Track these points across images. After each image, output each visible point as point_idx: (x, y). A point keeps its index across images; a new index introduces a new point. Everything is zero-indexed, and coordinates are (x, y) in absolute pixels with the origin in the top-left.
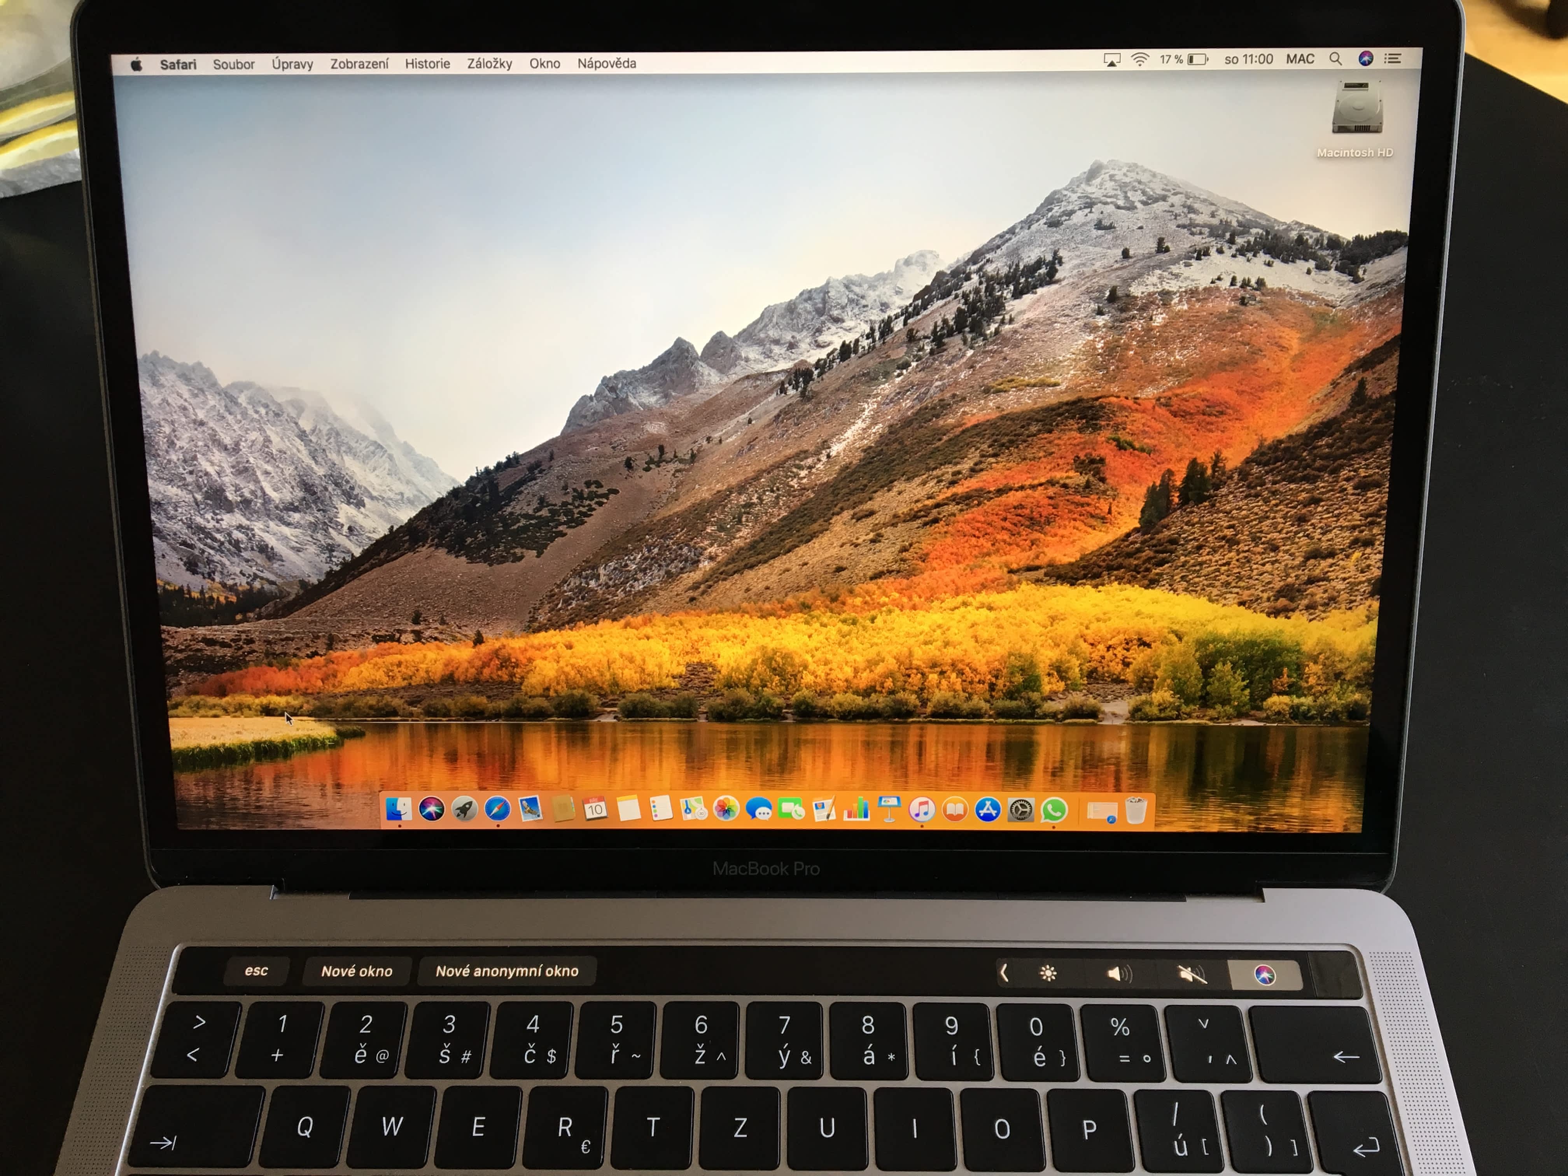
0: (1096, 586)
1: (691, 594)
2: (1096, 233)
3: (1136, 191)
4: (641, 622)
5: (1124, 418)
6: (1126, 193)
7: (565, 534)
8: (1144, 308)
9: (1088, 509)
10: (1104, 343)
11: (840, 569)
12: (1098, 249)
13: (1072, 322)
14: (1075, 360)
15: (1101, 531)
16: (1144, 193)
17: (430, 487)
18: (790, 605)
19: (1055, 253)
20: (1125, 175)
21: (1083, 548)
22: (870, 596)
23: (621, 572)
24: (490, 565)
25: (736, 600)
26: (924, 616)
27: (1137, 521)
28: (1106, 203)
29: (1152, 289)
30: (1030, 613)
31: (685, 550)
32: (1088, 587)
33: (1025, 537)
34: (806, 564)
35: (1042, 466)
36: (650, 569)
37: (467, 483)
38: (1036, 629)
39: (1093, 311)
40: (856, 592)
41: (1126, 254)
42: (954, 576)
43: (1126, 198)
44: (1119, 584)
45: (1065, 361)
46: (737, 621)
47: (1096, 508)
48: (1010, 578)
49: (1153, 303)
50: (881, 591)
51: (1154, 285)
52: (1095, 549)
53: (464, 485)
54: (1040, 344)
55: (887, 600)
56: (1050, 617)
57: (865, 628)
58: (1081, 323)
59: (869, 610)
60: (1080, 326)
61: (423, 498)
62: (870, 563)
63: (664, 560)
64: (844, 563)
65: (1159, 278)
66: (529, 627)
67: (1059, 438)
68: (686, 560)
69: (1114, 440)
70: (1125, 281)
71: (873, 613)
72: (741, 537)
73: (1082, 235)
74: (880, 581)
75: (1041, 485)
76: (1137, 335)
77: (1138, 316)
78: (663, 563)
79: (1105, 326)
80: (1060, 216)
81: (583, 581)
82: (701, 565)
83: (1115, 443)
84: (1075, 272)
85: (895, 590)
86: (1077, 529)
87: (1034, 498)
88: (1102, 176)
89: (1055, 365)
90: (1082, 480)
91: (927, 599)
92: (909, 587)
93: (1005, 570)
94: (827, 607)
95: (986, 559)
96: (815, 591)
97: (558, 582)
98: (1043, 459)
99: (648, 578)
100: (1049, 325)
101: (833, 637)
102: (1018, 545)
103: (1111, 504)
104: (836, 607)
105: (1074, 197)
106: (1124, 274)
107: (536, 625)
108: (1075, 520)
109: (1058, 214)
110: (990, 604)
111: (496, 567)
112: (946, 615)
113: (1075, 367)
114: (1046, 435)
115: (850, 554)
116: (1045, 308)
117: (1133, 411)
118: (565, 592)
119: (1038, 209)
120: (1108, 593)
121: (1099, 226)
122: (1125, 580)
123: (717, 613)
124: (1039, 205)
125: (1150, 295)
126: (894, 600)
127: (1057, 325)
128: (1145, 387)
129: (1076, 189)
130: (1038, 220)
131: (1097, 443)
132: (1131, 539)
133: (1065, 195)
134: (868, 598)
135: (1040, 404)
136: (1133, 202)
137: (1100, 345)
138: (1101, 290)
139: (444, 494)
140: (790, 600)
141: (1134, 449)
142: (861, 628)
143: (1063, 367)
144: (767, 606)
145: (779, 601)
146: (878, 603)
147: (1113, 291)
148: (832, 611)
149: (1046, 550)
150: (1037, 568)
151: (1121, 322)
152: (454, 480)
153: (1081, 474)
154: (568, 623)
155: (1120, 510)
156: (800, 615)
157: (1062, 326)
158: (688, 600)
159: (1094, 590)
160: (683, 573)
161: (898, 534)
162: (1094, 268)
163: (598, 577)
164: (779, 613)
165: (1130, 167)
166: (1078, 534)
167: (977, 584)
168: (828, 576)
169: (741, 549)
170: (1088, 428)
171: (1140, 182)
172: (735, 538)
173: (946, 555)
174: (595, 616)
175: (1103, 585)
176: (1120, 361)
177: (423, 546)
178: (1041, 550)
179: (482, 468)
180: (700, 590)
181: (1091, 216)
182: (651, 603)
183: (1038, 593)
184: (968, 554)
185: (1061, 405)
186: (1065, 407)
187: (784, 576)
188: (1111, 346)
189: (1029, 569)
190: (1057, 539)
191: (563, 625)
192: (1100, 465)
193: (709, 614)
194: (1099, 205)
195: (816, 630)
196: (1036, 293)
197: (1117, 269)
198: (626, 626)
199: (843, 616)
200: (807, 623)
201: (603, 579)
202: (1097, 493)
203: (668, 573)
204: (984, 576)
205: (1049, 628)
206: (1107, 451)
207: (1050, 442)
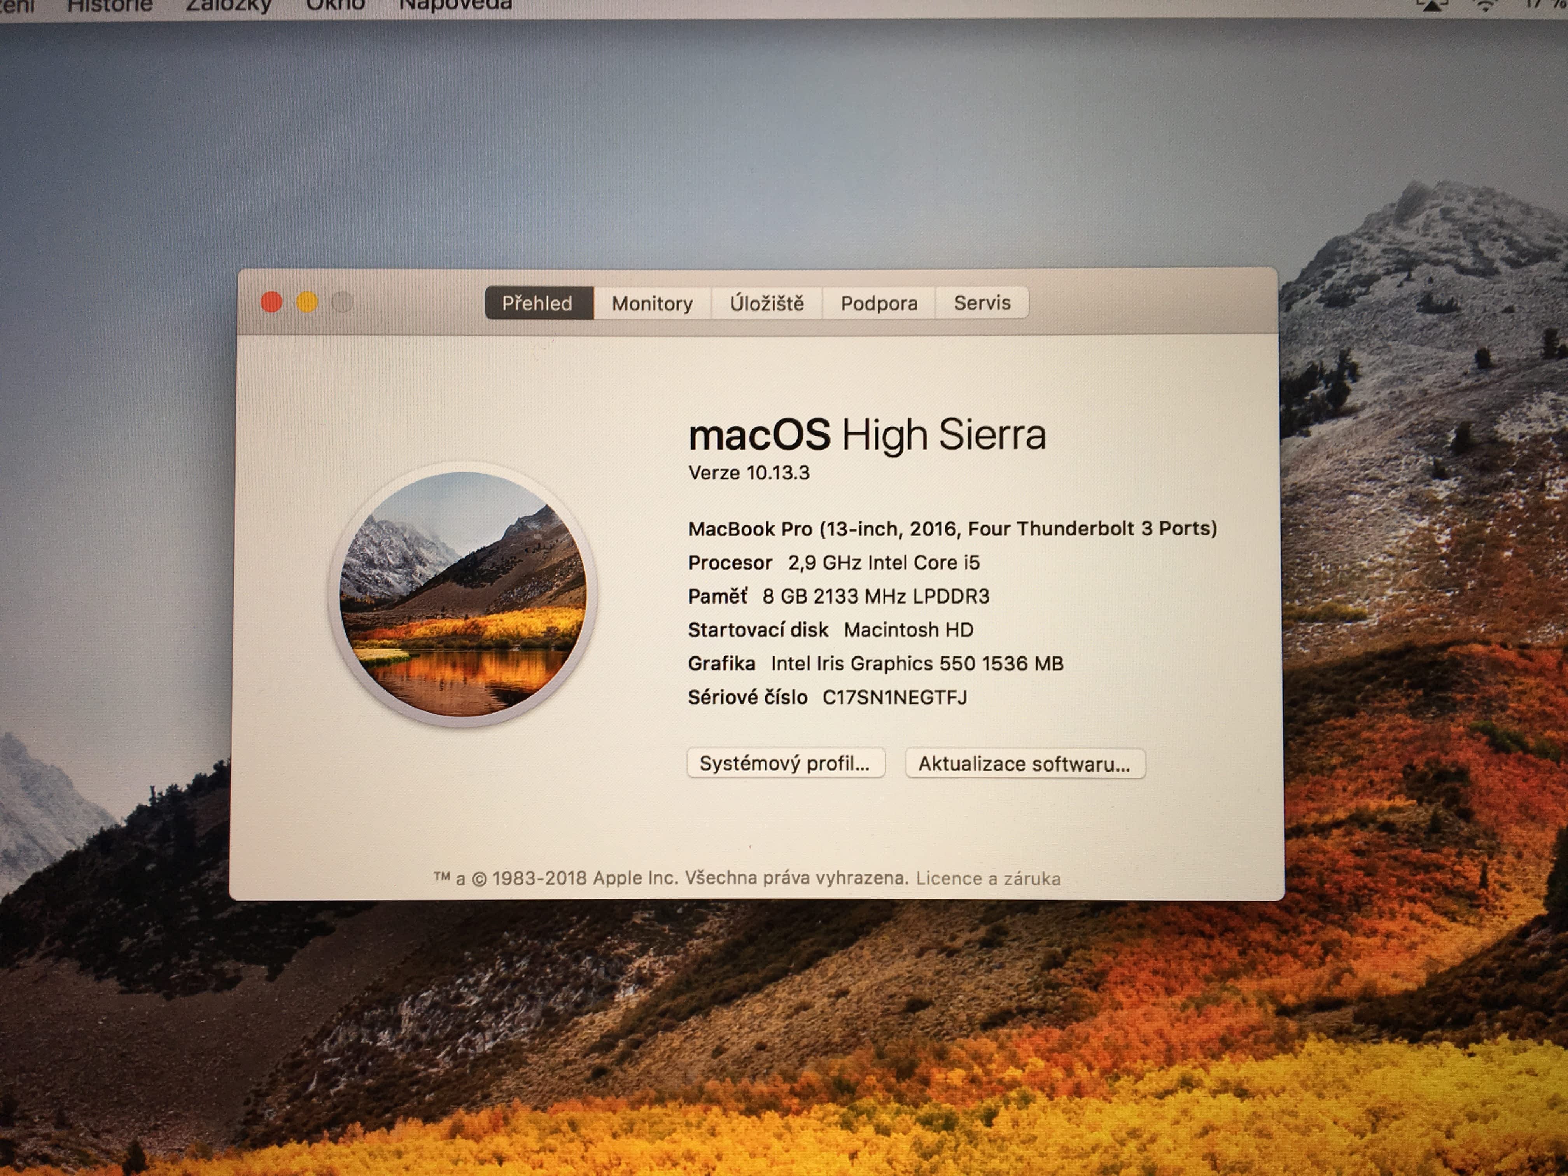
0: (1462, 1044)
1: (596, 1060)
2: (1420, 319)
3: (1496, 240)
4: (486, 1124)
5: (1502, 687)
6: (1475, 243)
7: (332, 930)
8: (1526, 466)
9: (1438, 876)
10: (1452, 534)
11: (916, 1005)
12: (1427, 350)
13: (1385, 492)
14: (1394, 567)
15: (1467, 923)
16: (1511, 243)
17: (53, 828)
18: (810, 1085)
19: (1343, 357)
20: (1471, 209)
21: (1432, 962)
22: (982, 1065)
23: (446, 1011)
24: (169, 997)
25: (695, 1073)
26: (1099, 1110)
27: (1540, 903)
28: (1437, 263)
29: (1539, 428)
30: (1329, 1103)
31: (586, 962)
32: (1447, 1045)
33: (1308, 938)
34: (844, 993)
35: (1338, 785)
36: (511, 1006)
37: (131, 820)
38: (1339, 1138)
39: (1426, 469)
40: (953, 1057)
41: (1483, 359)
42: (1162, 1023)
43: (1477, 253)
44: (1512, 1038)
45: (1374, 569)
46: (694, 1121)
47: (1456, 874)
48: (1283, 1028)
49: (1544, 455)
50: (1006, 1053)
51: (1545, 420)
52: (1457, 962)
53: (124, 825)
54: (1322, 534)
55: (1018, 1073)
56: (1369, 1111)
57: (972, 1138)
58: (1403, 494)
59: (980, 1098)
60: (1400, 500)
61: (38, 853)
62: (981, 992)
63: (542, 985)
64: (927, 991)
65: (1553, 407)
66: (244, 1135)
67: (1371, 728)
68: (588, 986)
69: (1485, 731)
70: (1484, 412)
71: (989, 1102)
72: (705, 934)
73: (1394, 321)
74: (1003, 1031)
75: (1337, 824)
76: (1517, 519)
77: (1515, 482)
78: (539, 993)
79: (1450, 500)
80: (1348, 287)
81: (365, 1031)
82: (619, 997)
83: (1485, 739)
84: (1385, 393)
85: (1036, 1051)
86: (1419, 920)
87: (1325, 852)
88: (1427, 212)
89: (1353, 577)
90: (1422, 814)
91: (1104, 1072)
92: (1065, 1046)
93: (1271, 1008)
94: (889, 1089)
95: (1229, 984)
96: (864, 1054)
97: (311, 1035)
98: (1339, 771)
99: (503, 1026)
100: (1339, 497)
101: (902, 1158)
102: (1296, 955)
103: (1485, 865)
104: (909, 1089)
105: (1374, 250)
106: (1484, 398)
107: (260, 1129)
108: (1412, 899)
109: (1344, 282)
110: (1240, 1083)
111: (182, 1001)
112: (1147, 1107)
113: (1395, 581)
114: (1343, 721)
115: (938, 973)
116: (1327, 465)
117: (1518, 672)
118: (326, 1056)
119: (1303, 273)
120: (1489, 1057)
121: (1427, 304)
122: (1523, 1030)
123: (651, 1104)
124: (1305, 265)
125: (1537, 439)
126: (1034, 1074)
127: (1356, 498)
128: (1541, 623)
129: (1378, 236)
130: (1305, 294)
131: (1448, 738)
132: (1530, 939)
133: (1357, 247)
134: (977, 1070)
135: (1328, 656)
136: (1492, 261)
137: (1444, 539)
138: (1438, 429)
139: (81, 843)
140: (809, 1074)
141: (1526, 750)
142: (964, 1138)
143: (1371, 581)
144: (761, 1087)
145: (789, 1078)
146: (1000, 1081)
147: (1463, 432)
148: (900, 1098)
149: (1355, 964)
150: (1337, 1004)
151: (1483, 492)
152: (103, 815)
153: (1420, 801)
154: (329, 1125)
155: (1507, 879)
156: (831, 1107)
157: (1365, 499)
158: (588, 1073)
159: (1459, 1052)
160: (581, 1014)
161: (1039, 930)
162: (1421, 386)
163: (395, 1023)
164: (786, 1102)
165: (1480, 195)
166: (1422, 930)
167: (1210, 1040)
168: (892, 1020)
169: (707, 959)
170: (1428, 706)
171: (1501, 224)
172: (693, 936)
173: (1143, 976)
174: (387, 1110)
175: (1478, 1041)
176: (1487, 570)
177: (30, 955)
178: (1344, 965)
179: (162, 789)
180: (617, 1051)
181: (1409, 287)
182: (510, 1082)
183: (1341, 1059)
184: (1189, 973)
185: (1371, 658)
186: (1378, 664)
187: (797, 1020)
188: (1466, 540)
189: (1322, 1005)
190: (1376, 941)
191: (318, 1130)
192: (1457, 785)
193: (635, 1105)
194: (1425, 266)
195: (866, 1142)
196: (1307, 434)
197: (1467, 389)
198: (455, 1131)
199: (926, 1109)
200: (846, 1125)
201: (407, 1026)
202: (1456, 844)
203: (549, 1014)
204: (1227, 1021)
205: (1369, 1136)
206: (1470, 754)
207: (1353, 736)
